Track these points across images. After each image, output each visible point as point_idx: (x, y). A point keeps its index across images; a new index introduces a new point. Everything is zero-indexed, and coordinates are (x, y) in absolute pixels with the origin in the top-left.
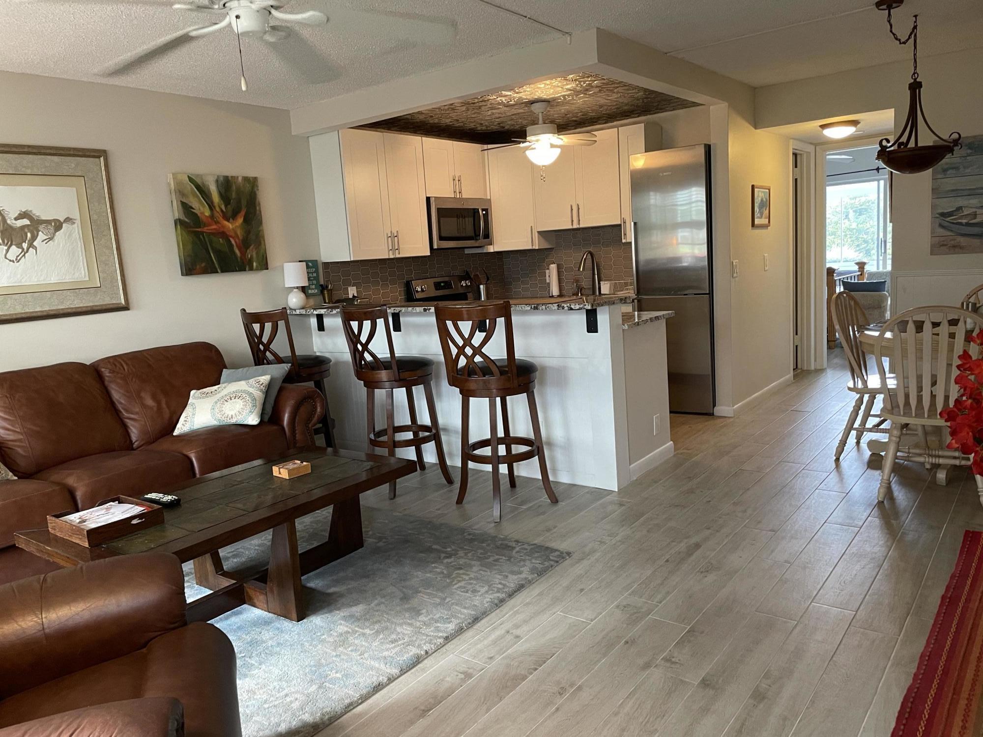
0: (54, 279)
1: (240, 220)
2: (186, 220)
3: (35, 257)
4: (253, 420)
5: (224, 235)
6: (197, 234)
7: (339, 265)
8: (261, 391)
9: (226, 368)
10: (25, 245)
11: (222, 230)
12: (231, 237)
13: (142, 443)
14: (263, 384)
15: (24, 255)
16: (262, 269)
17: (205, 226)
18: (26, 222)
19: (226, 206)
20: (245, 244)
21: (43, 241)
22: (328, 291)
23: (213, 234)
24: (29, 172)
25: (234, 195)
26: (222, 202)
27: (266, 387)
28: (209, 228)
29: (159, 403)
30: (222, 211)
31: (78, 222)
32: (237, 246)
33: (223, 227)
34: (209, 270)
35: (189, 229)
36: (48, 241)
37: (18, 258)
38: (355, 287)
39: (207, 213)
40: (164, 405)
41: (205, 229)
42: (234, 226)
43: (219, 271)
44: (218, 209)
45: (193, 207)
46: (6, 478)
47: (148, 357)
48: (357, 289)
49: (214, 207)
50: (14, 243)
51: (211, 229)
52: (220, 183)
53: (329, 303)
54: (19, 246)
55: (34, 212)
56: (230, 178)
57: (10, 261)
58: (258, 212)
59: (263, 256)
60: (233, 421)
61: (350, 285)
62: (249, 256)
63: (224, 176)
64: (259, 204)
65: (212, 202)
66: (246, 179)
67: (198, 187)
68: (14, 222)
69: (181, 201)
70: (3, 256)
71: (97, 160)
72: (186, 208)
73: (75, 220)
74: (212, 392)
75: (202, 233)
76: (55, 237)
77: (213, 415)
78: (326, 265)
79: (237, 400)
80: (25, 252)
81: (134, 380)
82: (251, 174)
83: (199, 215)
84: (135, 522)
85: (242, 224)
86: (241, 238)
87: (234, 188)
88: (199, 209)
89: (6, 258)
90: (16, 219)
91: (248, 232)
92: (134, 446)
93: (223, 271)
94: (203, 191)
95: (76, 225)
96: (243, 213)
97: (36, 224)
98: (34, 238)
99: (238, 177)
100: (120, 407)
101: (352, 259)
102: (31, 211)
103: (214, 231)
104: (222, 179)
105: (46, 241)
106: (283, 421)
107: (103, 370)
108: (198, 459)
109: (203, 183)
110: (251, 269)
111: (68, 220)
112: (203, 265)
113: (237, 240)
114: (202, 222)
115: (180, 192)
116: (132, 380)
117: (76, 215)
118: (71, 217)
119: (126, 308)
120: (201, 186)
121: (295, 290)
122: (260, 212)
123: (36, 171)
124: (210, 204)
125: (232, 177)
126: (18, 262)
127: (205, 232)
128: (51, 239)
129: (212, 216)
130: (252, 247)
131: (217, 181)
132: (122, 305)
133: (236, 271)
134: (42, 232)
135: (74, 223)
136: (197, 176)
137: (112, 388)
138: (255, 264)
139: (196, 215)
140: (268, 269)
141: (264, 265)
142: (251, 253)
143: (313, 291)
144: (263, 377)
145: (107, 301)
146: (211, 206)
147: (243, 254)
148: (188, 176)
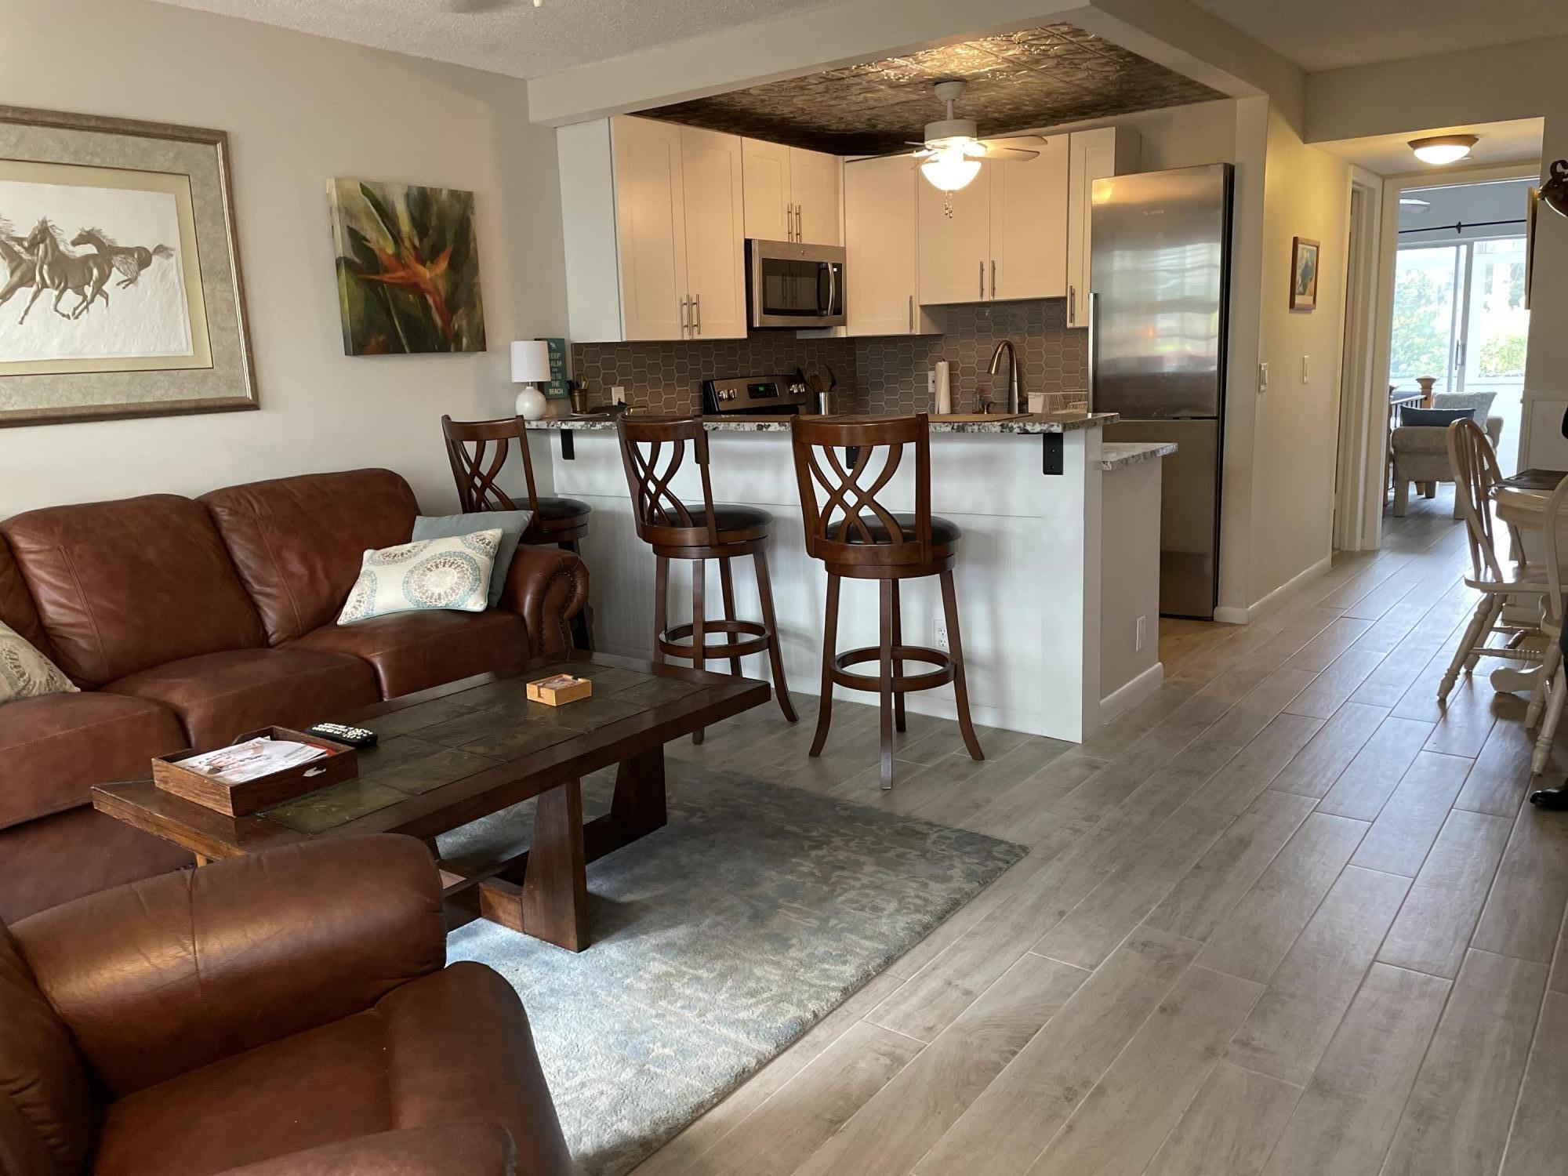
0: (134, 353)
1: (443, 265)
2: (357, 260)
3: (105, 311)
4: (476, 603)
5: (416, 288)
6: (372, 286)
7: (598, 349)
8: (487, 554)
9: (421, 515)
10: (88, 290)
11: (413, 280)
12: (429, 293)
13: (284, 636)
14: (490, 542)
15: (86, 307)
16: (476, 350)
17: (387, 270)
18: (90, 249)
19: (421, 240)
20: (450, 307)
21: (118, 284)
22: (581, 391)
23: (400, 286)
24: (97, 161)
25: (434, 222)
26: (415, 232)
27: (495, 548)
28: (393, 275)
29: (312, 571)
30: (414, 247)
31: (177, 254)
32: (437, 308)
33: (416, 274)
34: (391, 347)
35: (360, 276)
36: (127, 285)
37: (77, 312)
38: (623, 388)
39: (390, 249)
40: (320, 574)
41: (386, 277)
42: (433, 274)
43: (407, 350)
44: (407, 243)
45: (368, 237)
46: (61, 690)
47: (294, 491)
48: (625, 391)
49: (403, 242)
50: (69, 285)
51: (397, 278)
52: (412, 197)
53: (581, 412)
54: (79, 290)
55: (105, 232)
56: (429, 192)
57: (64, 315)
58: (472, 252)
59: (478, 327)
60: (442, 604)
61: (614, 384)
62: (456, 327)
63: (419, 187)
64: (475, 239)
65: (399, 231)
66: (454, 194)
67: (377, 204)
68: (71, 248)
69: (348, 227)
70: (52, 307)
71: (211, 148)
72: (355, 237)
73: (173, 250)
74: (402, 554)
75: (382, 283)
76: (139, 278)
77: (407, 593)
78: (578, 348)
79: (447, 568)
80: (88, 302)
81: (270, 528)
82: (463, 186)
83: (377, 252)
84: (310, 773)
85: (446, 269)
86: (443, 294)
87: (435, 208)
88: (378, 242)
89: (56, 311)
90: (75, 243)
91: (455, 287)
92: (271, 640)
93: (412, 351)
94: (383, 210)
95: (173, 260)
96: (449, 249)
97: (107, 254)
98: (104, 278)
99: (441, 190)
100: (247, 574)
101: (624, 340)
102: (99, 231)
103: (400, 281)
104: (415, 192)
105: (124, 284)
106: (523, 606)
107: (218, 509)
108: (387, 668)
109: (384, 197)
110: (459, 349)
111: (161, 249)
112: (381, 338)
113: (437, 298)
114: (382, 263)
115: (347, 211)
116: (267, 529)
117: (174, 242)
118: (166, 245)
119: (253, 406)
120: (382, 203)
121: (528, 388)
122: (476, 252)
123: (109, 162)
124: (396, 235)
125: (431, 189)
126: (77, 318)
127: (385, 282)
128: (132, 281)
129: (398, 256)
130: (461, 311)
131: (407, 196)
132: (247, 401)
133: (434, 351)
134: (118, 269)
135: (172, 255)
136: (376, 184)
137: (235, 542)
138: (464, 341)
139: (371, 250)
140: (485, 350)
141: (480, 344)
142: (460, 322)
143: (556, 392)
144: (490, 532)
145: (225, 393)
146: (397, 239)
147: (447, 322)
148: (361, 184)
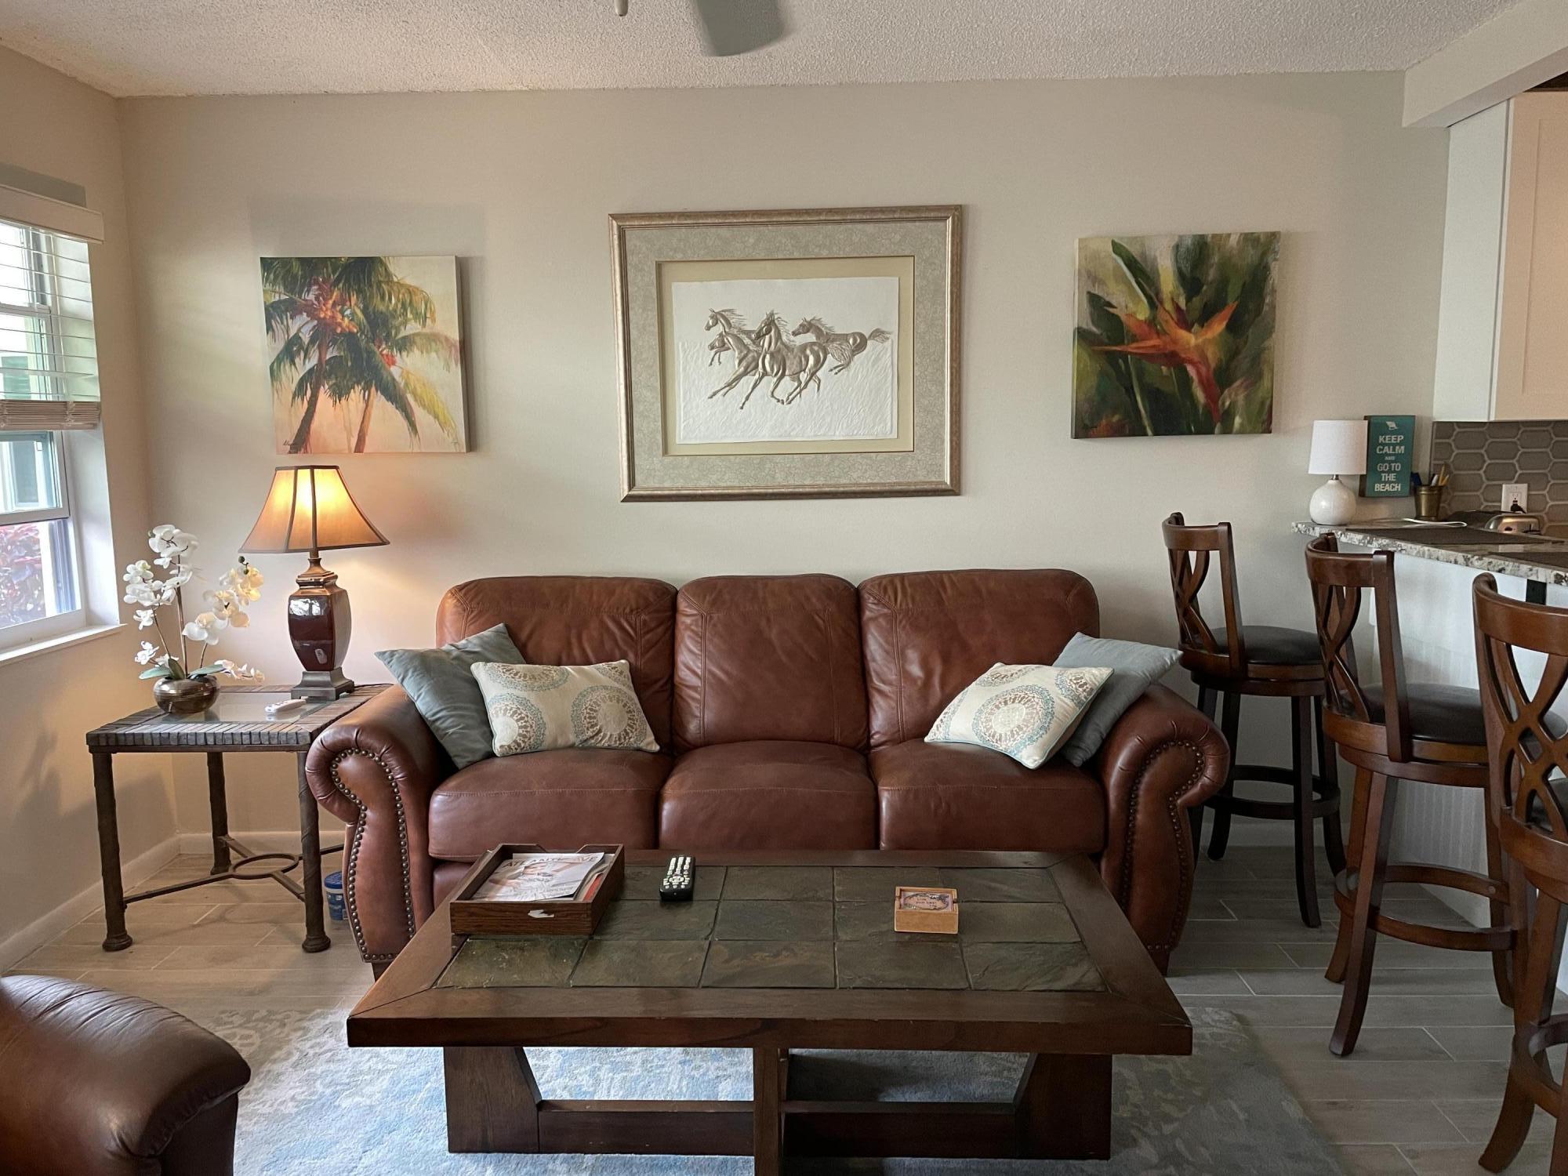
0: (839, 435)
1: (1218, 327)
2: (1094, 329)
3: (816, 395)
4: (1029, 757)
5: (1174, 359)
6: (1112, 358)
8: (1076, 699)
10: (803, 377)
11: (1170, 348)
12: (1191, 362)
13: (884, 739)
14: (1085, 684)
15: (800, 392)
16: (1254, 431)
17: (1134, 339)
19: (1188, 300)
20: (1222, 378)
22: (1430, 488)
23: (1150, 357)
25: (1212, 274)
26: (1181, 290)
27: (1089, 693)
28: (1142, 344)
29: (928, 673)
30: (1178, 308)
32: (1201, 382)
33: (1175, 342)
34: (1133, 429)
35: (1096, 348)
36: (839, 371)
37: (791, 397)
38: (1525, 486)
39: (1143, 313)
40: (936, 681)
41: (1132, 348)
42: (1200, 340)
43: (1149, 432)
44: (1168, 306)
45: (1114, 302)
46: (635, 745)
47: (948, 584)
48: (1529, 489)
49: (1161, 303)
51: (1146, 347)
52: (1182, 250)
53: (1428, 518)
55: (824, 321)
56: (1209, 240)
57: (779, 401)
58: (1266, 308)
59: (1263, 403)
60: (1002, 747)
61: (1509, 479)
62: (1227, 403)
63: (1194, 236)
64: (1274, 291)
65: (1158, 293)
66: (1250, 239)
67: (1132, 264)
69: (1089, 293)
70: (770, 394)
71: (941, 224)
72: (1098, 305)
74: (1012, 675)
75: (1124, 355)
76: (852, 363)
77: (975, 725)
78: (1444, 430)
80: (801, 388)
82: (1261, 225)
83: (1123, 318)
84: (536, 914)
85: (1220, 335)
86: (1213, 365)
87: (1216, 259)
88: (1127, 307)
89: (773, 396)
90: (795, 334)
91: (1233, 354)
93: (1156, 433)
94: (1140, 270)
96: (1227, 312)
99: (1229, 235)
100: (872, 666)
101: (1492, 419)
102: (819, 320)
103: (1151, 351)
104: (1189, 242)
105: (836, 370)
108: (891, 805)
109: (1143, 255)
110: (1227, 430)
111: (878, 334)
112: (1116, 418)
113: (1203, 370)
114: (1128, 331)
115: (1090, 274)
117: (892, 327)
118: (884, 329)
119: (954, 490)
120: (1139, 259)
121: (1330, 482)
122: (1273, 307)
124: (1153, 295)
125: (1214, 236)
126: (790, 403)
127: (1130, 353)
128: (846, 366)
129: (1152, 322)
130: (1238, 383)
131: (1177, 247)
132: (943, 487)
133: (1190, 433)
134: (833, 356)
135: (888, 339)
136: (1134, 239)
137: (872, 634)
138: (1238, 420)
139: (1116, 317)
140: (1270, 432)
141: (1263, 422)
142: (1235, 396)
143: (1388, 488)
144: (1094, 671)
146: (1154, 302)
147: (1213, 398)
148: (1113, 242)
